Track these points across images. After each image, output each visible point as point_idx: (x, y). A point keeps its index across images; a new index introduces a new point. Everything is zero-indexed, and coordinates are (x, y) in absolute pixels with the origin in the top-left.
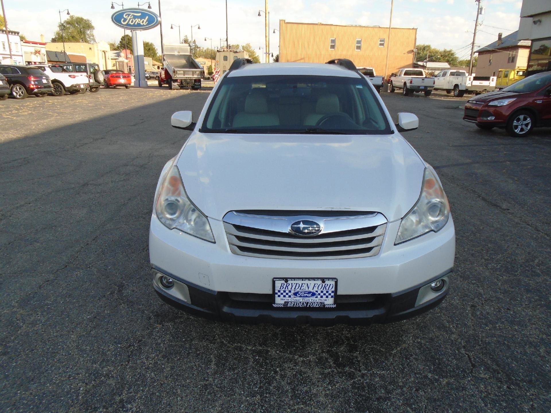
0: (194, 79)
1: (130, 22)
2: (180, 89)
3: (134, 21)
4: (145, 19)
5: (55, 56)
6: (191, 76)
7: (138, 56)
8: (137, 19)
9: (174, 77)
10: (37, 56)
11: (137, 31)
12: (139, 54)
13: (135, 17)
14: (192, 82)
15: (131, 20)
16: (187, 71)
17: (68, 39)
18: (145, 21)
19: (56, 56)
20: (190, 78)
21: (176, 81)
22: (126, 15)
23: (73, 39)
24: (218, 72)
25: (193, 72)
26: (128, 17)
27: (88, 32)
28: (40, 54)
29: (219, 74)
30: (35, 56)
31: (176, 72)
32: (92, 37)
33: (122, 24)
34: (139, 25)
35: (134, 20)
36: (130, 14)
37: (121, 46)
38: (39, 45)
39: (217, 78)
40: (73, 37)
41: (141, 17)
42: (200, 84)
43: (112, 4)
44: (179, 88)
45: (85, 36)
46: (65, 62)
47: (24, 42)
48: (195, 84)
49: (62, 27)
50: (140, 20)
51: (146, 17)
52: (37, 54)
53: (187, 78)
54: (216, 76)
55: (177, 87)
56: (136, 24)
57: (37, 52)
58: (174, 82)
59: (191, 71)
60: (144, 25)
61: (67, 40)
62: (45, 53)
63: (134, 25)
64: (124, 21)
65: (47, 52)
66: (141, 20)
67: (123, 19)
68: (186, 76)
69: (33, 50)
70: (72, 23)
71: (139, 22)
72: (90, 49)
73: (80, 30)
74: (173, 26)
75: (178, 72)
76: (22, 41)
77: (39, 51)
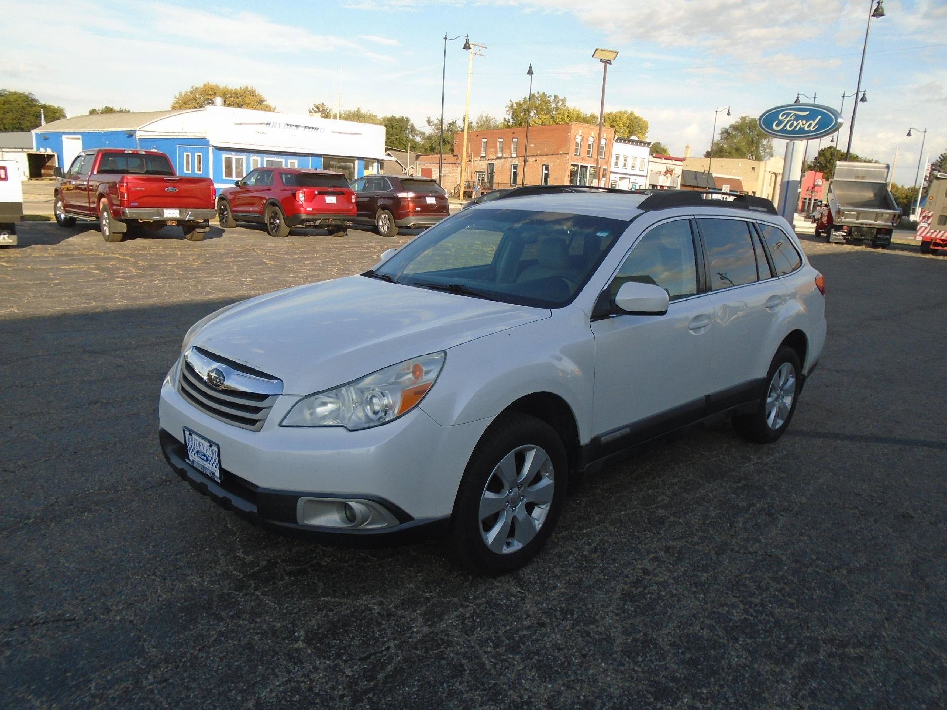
0: (877, 227)
1: (788, 126)
2: (847, 243)
3: (795, 124)
4: (814, 121)
5: (694, 177)
6: (872, 222)
7: (788, 182)
8: (800, 121)
9: (837, 221)
10: (667, 177)
11: (795, 141)
12: (790, 180)
13: (798, 118)
14: (872, 233)
15: (790, 123)
16: (864, 212)
17: (730, 153)
18: (814, 124)
19: (696, 179)
20: (870, 225)
21: (839, 228)
22: (782, 116)
23: (737, 153)
24: (929, 218)
25: (877, 214)
26: (786, 118)
27: (765, 142)
28: (671, 175)
29: (929, 222)
30: (665, 177)
31: (841, 213)
32: (768, 151)
33: (773, 130)
34: (802, 130)
35: (795, 122)
36: (790, 113)
37: (815, 166)
38: (674, 162)
39: (923, 228)
40: (737, 150)
41: (807, 118)
42: (888, 237)
43: (797, 97)
44: (845, 241)
45: (757, 147)
46: (705, 188)
47: (654, 157)
48: (879, 236)
49: (726, 134)
50: (805, 122)
51: (817, 117)
52: (669, 175)
53: (862, 224)
54: (922, 224)
55: (841, 239)
56: (797, 129)
57: (669, 172)
58: (836, 230)
59: (872, 212)
60: (810, 131)
61: (727, 154)
62: (680, 173)
63: (793, 132)
64: (777, 125)
65: (684, 172)
66: (807, 123)
67: (777, 122)
68: (860, 221)
69: (663, 168)
70: (742, 129)
71: (802, 126)
72: (753, 168)
73: (752, 138)
74: (912, 132)
75: (846, 213)
76: (652, 155)
77: (672, 171)
